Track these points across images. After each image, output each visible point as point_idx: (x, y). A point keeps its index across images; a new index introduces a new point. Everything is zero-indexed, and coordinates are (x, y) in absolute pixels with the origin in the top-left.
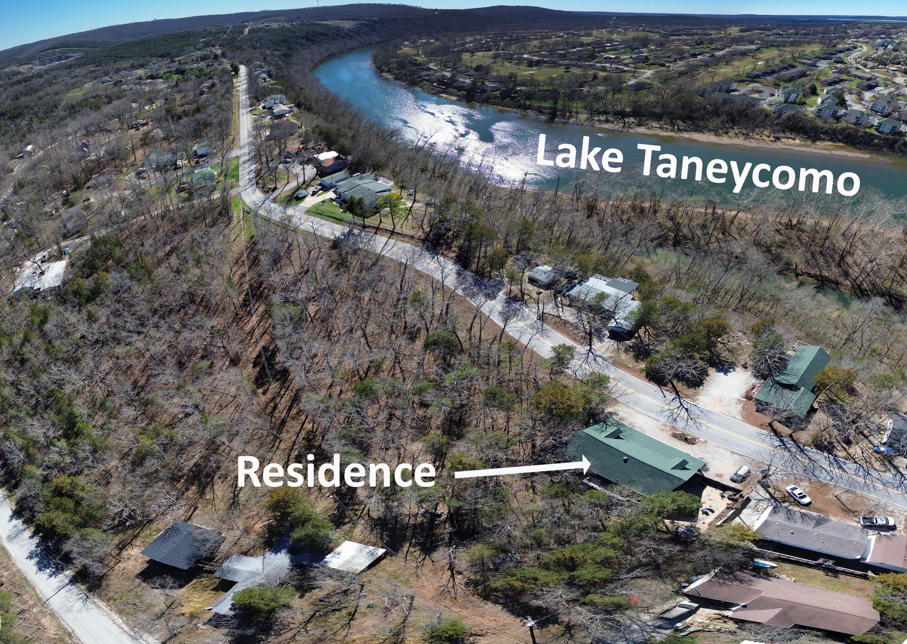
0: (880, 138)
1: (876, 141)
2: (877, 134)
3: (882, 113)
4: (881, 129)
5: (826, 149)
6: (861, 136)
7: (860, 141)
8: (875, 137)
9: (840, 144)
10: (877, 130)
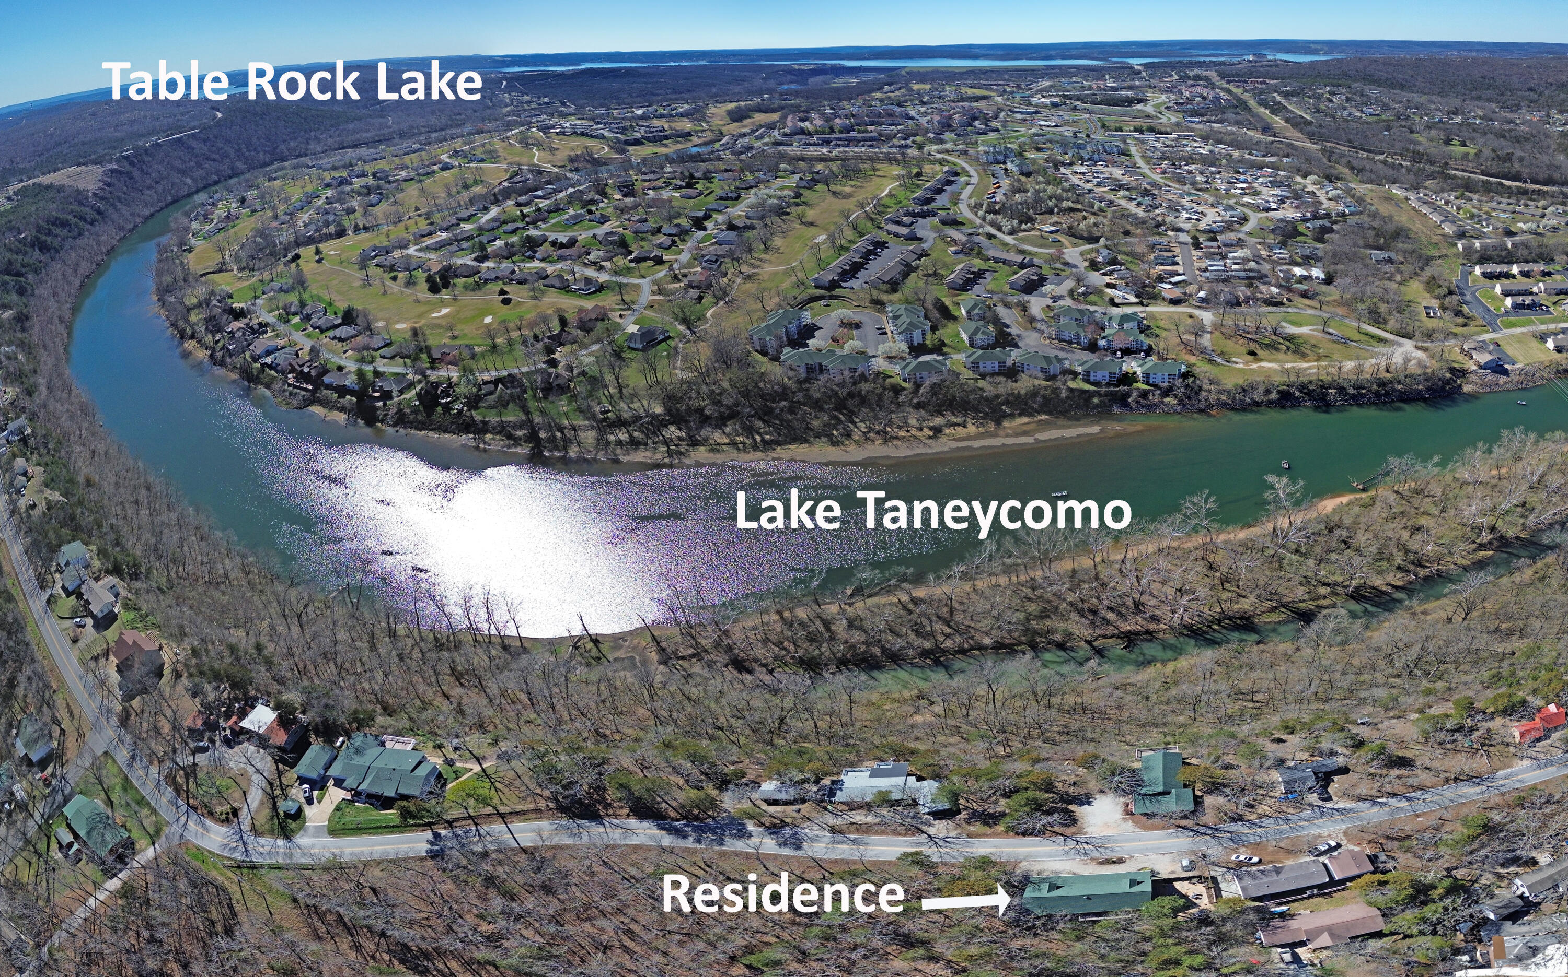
0: (1098, 394)
1: (1096, 400)
2: (1092, 388)
3: (1079, 343)
4: (1092, 379)
5: (1025, 433)
6: (1067, 398)
7: (1071, 406)
8: (1091, 394)
9: (1043, 417)
10: (1088, 381)
